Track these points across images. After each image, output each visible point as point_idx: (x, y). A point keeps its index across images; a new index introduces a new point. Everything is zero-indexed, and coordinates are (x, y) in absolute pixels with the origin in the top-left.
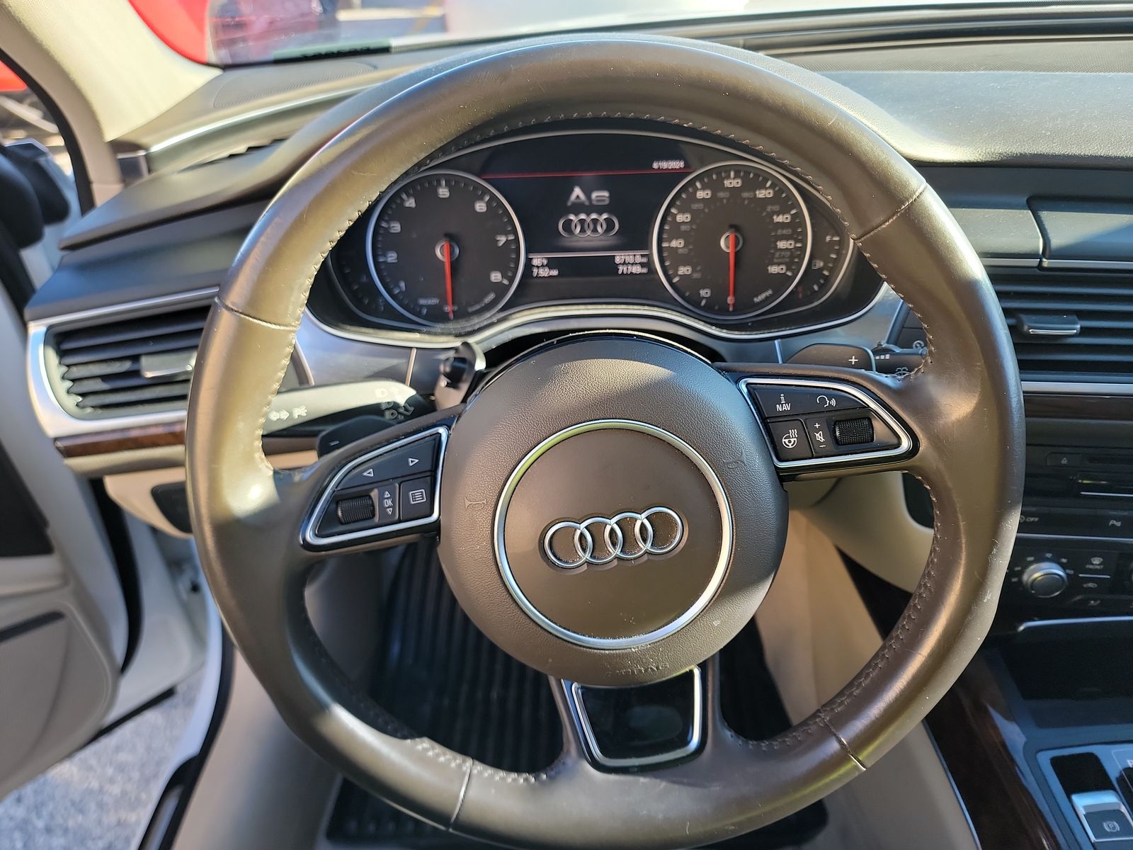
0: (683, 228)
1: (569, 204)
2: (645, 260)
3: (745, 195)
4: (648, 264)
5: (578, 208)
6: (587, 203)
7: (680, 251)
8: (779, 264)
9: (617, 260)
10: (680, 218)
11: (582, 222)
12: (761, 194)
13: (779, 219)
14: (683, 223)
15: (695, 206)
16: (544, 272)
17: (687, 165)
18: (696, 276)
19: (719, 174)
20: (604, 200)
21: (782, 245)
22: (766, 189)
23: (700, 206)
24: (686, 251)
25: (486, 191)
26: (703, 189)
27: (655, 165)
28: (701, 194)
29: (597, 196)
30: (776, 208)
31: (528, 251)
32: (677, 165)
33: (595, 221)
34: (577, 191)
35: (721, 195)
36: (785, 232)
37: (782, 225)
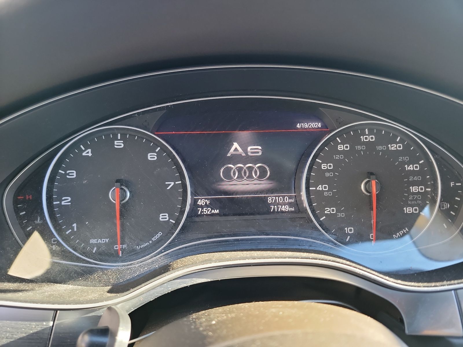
0: (327, 175)
1: (229, 155)
2: (292, 201)
3: (380, 148)
4: (297, 204)
5: (236, 159)
6: (244, 155)
7: (326, 194)
8: (412, 206)
9: (269, 200)
10: (324, 166)
11: (240, 170)
12: (393, 147)
13: (411, 168)
14: (328, 171)
15: (337, 157)
16: (207, 211)
17: (324, 126)
18: (340, 215)
19: (355, 131)
20: (258, 152)
21: (414, 189)
22: (397, 143)
23: (342, 157)
24: (330, 194)
25: (157, 144)
26: (343, 143)
27: (298, 126)
28: (341, 148)
29: (251, 149)
30: (406, 159)
31: (193, 194)
32: (316, 125)
33: (250, 169)
34: (236, 145)
35: (359, 148)
36: (416, 178)
37: (413, 173)
